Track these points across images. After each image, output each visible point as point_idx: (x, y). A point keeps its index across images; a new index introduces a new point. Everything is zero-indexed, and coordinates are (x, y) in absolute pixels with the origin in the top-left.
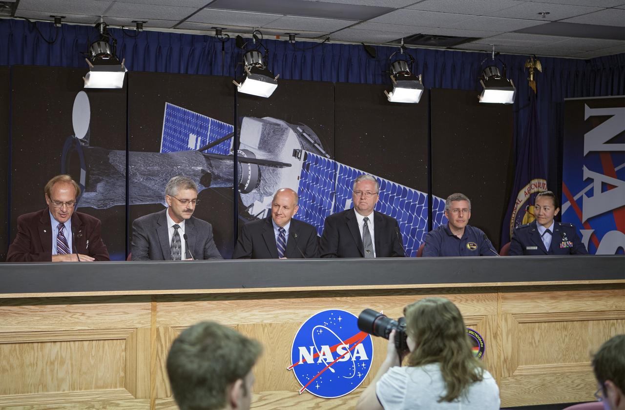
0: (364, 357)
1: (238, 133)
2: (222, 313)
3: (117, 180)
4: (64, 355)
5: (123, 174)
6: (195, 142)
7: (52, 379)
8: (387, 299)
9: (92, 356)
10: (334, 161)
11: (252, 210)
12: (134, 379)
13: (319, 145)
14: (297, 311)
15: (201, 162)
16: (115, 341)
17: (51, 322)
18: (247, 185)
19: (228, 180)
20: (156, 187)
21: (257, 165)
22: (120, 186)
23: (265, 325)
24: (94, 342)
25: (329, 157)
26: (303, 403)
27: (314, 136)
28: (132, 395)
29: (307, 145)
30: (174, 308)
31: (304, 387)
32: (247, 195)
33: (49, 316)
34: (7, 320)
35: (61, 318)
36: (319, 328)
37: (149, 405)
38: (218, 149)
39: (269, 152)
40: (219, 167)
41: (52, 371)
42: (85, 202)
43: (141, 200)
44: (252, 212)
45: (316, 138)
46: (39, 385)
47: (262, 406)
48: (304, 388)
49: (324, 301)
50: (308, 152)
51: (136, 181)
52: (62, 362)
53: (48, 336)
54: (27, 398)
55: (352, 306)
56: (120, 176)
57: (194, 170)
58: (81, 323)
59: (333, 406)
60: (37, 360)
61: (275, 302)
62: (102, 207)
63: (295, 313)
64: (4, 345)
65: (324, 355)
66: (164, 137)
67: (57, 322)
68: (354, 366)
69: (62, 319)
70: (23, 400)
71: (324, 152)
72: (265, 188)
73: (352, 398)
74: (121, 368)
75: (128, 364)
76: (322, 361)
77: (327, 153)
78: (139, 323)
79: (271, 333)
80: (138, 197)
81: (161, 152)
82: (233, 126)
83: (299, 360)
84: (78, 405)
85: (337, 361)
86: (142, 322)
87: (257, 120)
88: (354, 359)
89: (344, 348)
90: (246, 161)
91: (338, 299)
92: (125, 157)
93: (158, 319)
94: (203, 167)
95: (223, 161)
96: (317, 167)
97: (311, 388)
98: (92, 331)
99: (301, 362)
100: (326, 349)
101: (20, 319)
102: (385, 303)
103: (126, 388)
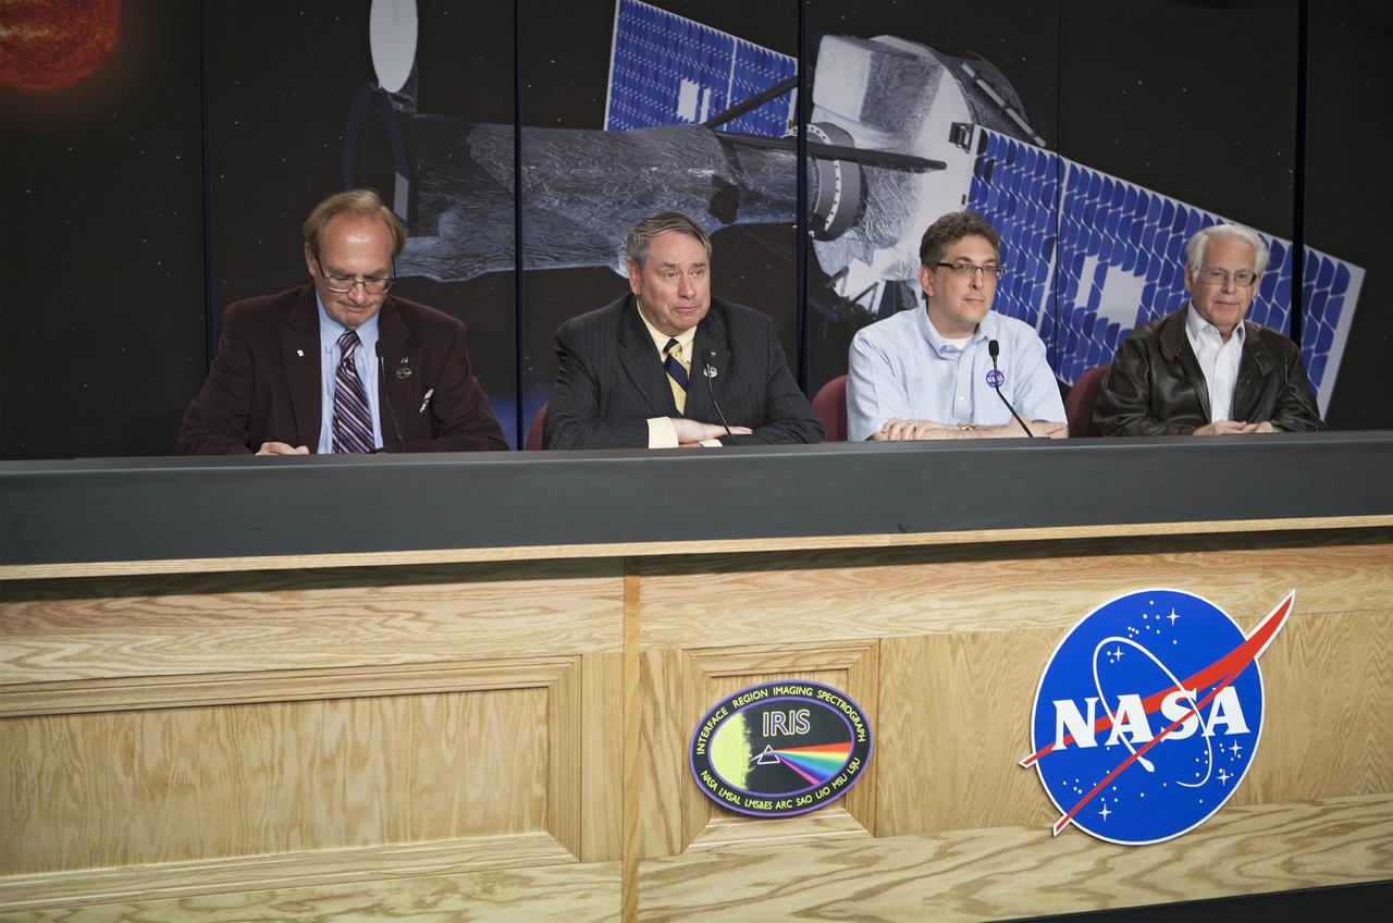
0: (1237, 724)
1: (808, 78)
2: (835, 605)
3: (493, 203)
4: (362, 738)
5: (507, 189)
6: (695, 102)
7: (330, 809)
8: (1307, 556)
9: (448, 742)
10: (1055, 155)
11: (844, 285)
12: (575, 804)
13: (1018, 111)
14: (1051, 596)
15: (713, 156)
16: (515, 694)
17: (321, 641)
18: (830, 219)
19: (782, 206)
20: (595, 223)
21: (857, 165)
22: (500, 221)
23: (959, 638)
24: (453, 699)
25: (1042, 143)
26: (1063, 861)
27: (1005, 89)
28: (570, 850)
29: (988, 113)
30: (690, 592)
31: (1065, 815)
32: (831, 243)
33: (314, 623)
34: (185, 636)
35: (350, 627)
36: (1112, 646)
37: (620, 879)
38: (756, 122)
39: (887, 131)
40: (758, 170)
41: (328, 785)
42: (409, 263)
43: (555, 258)
44: (843, 291)
45: (1011, 92)
46: (291, 828)
47: (945, 872)
48: (1067, 819)
49: (1130, 565)
50: (988, 131)
51: (542, 206)
52: (359, 760)
53: (315, 684)
54: (254, 867)
55: (1207, 578)
56: (501, 194)
57: (693, 179)
58: (412, 642)
59: (1144, 865)
60: (282, 756)
61: (989, 571)
62: (453, 276)
63: (1044, 603)
64: (180, 713)
65: (1126, 721)
66: (613, 88)
67: (338, 641)
68: (1209, 752)
69: (354, 632)
70: (244, 873)
71: (1029, 131)
72: (878, 227)
73: (1200, 843)
74: (535, 773)
75: (556, 761)
76: (1119, 738)
77: (1038, 133)
78: (589, 639)
79: (975, 662)
80: (548, 249)
81: (606, 129)
82: (795, 60)
83: (1053, 740)
84: (408, 885)
85: (1162, 740)
86: (596, 635)
87: (856, 44)
88: (1208, 732)
89: (1183, 702)
90: (829, 154)
91: (1170, 557)
92: (513, 143)
93: (644, 628)
94: (717, 168)
95: (768, 154)
96: (1011, 170)
97: (1088, 818)
98: (446, 665)
99: (1059, 745)
100: (1131, 704)
101: (225, 632)
102: (1303, 568)
103: (551, 832)
